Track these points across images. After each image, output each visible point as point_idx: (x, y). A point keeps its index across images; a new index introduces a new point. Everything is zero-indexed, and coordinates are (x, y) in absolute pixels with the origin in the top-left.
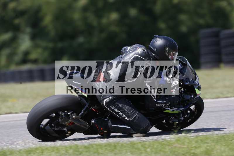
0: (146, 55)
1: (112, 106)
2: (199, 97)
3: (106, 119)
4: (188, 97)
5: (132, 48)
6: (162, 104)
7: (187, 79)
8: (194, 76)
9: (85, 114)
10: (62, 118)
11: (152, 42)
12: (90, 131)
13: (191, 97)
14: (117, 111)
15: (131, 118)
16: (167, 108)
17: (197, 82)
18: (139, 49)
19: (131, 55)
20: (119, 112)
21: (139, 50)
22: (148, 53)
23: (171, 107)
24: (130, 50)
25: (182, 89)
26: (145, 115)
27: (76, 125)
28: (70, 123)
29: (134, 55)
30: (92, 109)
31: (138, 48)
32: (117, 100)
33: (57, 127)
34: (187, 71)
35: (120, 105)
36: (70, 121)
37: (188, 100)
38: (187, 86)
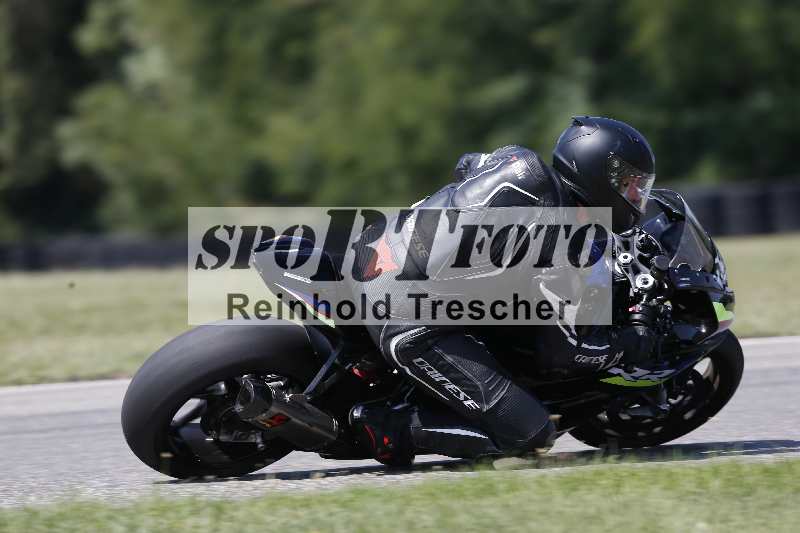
0: (542, 184)
1: (421, 359)
2: (728, 330)
3: (400, 407)
4: (686, 332)
5: (493, 159)
6: (595, 354)
7: (685, 270)
8: (710, 256)
9: (326, 387)
10: (246, 400)
11: (563, 138)
12: (344, 445)
13: (700, 332)
14: (437, 376)
15: (488, 403)
16: (615, 371)
17: (719, 280)
18: (518, 163)
19: (489, 182)
20: (445, 382)
21: (518, 168)
22: (550, 178)
23: (627, 365)
24: (485, 167)
25: (668, 303)
26: (538, 393)
27: (295, 424)
28: (272, 418)
29: (499, 183)
30: (351, 368)
31: (515, 158)
32: (436, 339)
33: (229, 432)
34: (683, 240)
35: (449, 359)
36: (274, 410)
37: (688, 343)
38: (685, 291)
